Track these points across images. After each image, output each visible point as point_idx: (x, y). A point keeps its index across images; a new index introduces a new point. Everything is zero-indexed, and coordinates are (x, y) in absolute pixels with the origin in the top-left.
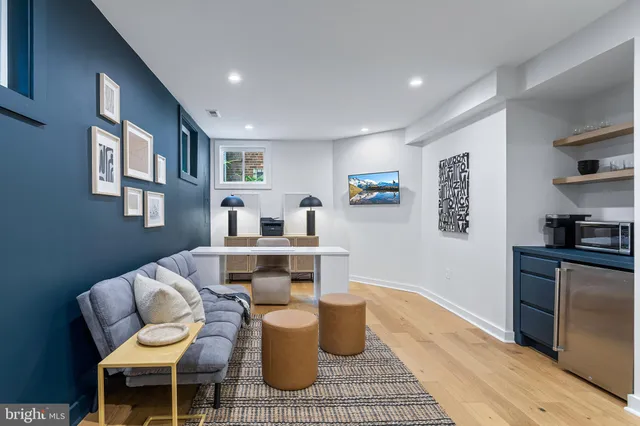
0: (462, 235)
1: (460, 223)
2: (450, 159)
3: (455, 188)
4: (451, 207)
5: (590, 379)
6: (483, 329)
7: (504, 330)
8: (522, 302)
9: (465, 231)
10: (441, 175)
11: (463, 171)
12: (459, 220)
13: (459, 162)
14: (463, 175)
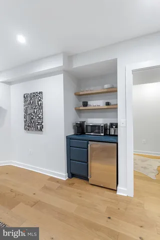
0: (40, 132)
1: (39, 126)
2: (31, 94)
3: (34, 109)
4: (32, 118)
5: (102, 185)
6: (54, 176)
7: (64, 175)
8: (71, 160)
9: (41, 130)
10: (25, 101)
11: (40, 100)
12: (38, 125)
13: (37, 96)
14: (40, 102)
